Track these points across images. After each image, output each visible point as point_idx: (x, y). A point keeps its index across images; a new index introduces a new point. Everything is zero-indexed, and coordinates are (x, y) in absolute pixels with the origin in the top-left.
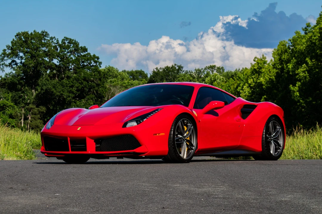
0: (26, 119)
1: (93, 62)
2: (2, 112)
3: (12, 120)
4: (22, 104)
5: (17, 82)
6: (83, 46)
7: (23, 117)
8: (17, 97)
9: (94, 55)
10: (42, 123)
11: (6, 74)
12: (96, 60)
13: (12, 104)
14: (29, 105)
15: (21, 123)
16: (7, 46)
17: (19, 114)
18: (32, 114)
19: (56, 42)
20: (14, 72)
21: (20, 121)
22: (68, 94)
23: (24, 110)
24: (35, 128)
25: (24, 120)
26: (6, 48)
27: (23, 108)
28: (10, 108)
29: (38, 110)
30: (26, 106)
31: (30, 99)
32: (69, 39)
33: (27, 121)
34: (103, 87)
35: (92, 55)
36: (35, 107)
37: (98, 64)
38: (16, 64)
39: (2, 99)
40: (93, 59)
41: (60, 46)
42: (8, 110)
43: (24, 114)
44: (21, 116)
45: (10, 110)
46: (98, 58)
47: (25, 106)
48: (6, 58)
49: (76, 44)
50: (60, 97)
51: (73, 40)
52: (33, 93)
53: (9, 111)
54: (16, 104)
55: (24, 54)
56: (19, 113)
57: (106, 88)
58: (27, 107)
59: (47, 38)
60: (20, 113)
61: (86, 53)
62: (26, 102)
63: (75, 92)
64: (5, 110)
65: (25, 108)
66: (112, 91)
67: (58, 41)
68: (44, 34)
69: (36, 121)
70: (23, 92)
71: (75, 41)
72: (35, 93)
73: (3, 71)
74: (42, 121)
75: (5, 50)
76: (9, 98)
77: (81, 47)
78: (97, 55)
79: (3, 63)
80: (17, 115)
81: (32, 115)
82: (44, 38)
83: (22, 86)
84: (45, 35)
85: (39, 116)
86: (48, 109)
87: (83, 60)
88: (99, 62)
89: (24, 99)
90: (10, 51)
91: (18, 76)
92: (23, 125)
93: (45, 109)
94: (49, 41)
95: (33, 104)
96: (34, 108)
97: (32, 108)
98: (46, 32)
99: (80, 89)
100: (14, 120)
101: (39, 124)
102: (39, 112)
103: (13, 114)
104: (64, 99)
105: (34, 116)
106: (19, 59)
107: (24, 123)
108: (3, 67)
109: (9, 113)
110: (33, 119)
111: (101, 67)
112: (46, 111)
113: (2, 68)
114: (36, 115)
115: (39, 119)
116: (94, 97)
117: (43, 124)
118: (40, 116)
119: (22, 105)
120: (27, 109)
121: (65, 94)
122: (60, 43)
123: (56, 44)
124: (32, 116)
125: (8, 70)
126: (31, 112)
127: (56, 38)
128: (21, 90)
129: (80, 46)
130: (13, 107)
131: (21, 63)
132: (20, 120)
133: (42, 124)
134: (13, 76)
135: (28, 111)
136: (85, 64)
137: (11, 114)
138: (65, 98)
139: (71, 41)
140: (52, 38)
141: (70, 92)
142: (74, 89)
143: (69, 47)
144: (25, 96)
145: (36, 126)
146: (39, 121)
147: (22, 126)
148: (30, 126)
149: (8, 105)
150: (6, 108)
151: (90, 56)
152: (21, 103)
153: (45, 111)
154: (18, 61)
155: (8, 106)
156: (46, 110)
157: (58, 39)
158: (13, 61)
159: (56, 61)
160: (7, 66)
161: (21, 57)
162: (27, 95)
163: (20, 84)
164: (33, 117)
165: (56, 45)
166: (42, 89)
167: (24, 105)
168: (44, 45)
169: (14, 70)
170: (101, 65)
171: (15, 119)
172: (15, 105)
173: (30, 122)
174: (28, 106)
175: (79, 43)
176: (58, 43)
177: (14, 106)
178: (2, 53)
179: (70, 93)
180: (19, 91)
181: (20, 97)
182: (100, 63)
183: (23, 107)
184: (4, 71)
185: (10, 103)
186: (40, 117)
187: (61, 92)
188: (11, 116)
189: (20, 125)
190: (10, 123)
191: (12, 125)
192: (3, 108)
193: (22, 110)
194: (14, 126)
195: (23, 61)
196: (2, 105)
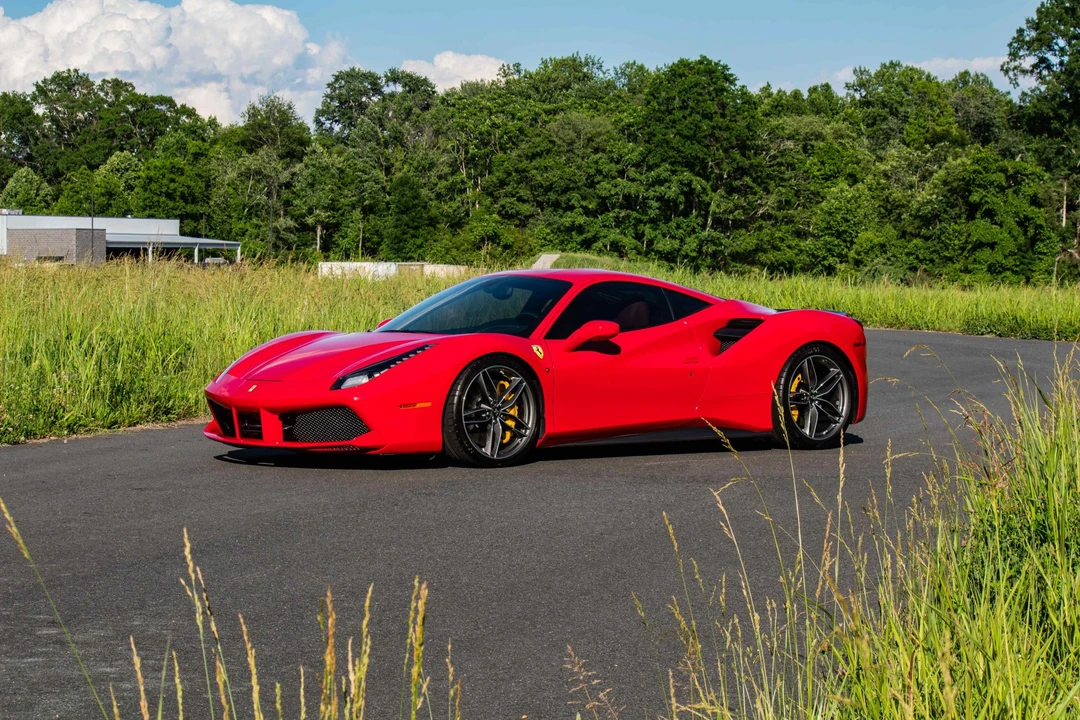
0: (1072, 207)
2: (1012, 190)
3: (1037, 210)
4: (1062, 170)
5: (1051, 114)
7: (1065, 203)
8: (1051, 153)
11: (1024, 94)
13: (1038, 170)
15: (1059, 218)
16: (1028, 21)
17: (1054, 194)
20: (1043, 88)
21: (1058, 213)
23: (1070, 185)
25: (1067, 212)
26: (1024, 27)
27: (1065, 179)
28: (1032, 181)
38: (1049, 67)
42: (1028, 184)
43: (1068, 195)
44: (1060, 201)
45: (1032, 185)
47: (1070, 175)
48: (1021, 53)
53: (1030, 188)
54: (1049, 169)
55: (1069, 42)
56: (1055, 191)
58: (1075, 177)
60: (1058, 193)
62: (1072, 163)
64: (1021, 184)
65: (1071, 180)
70: (1067, 139)
73: (1015, 84)
75: (1021, 31)
79: (1017, 63)
80: (1050, 198)
83: (1063, 125)
89: (1069, 157)
90: (1033, 34)
91: (1053, 98)
92: (1064, 224)
100: (1042, 210)
103: (1040, 196)
106: (1055, 55)
107: (1067, 218)
108: (1015, 75)
113: (1012, 77)
119: (1063, 173)
125: (1029, 83)
128: (1059, 133)
130: (1040, 177)
131: (1061, 63)
132: (1058, 210)
134: (1042, 98)
137: (1035, 195)
144: (1070, 149)
147: (1061, 227)
149: (1027, 173)
150: (1024, 180)
152: (1062, 167)
154: (1054, 60)
158: (1043, 60)
160: (1024, 72)
161: (1062, 50)
163: (1059, 117)
167: (1067, 172)
169: (1042, 83)
171: (1043, 207)
172: (1046, 171)
177: (1042, 176)
178: (1014, 38)
180: (1057, 137)
181: (1059, 152)
183: (1066, 177)
184: (1018, 85)
185: (1031, 166)
188: (1035, 201)
189: (1057, 224)
190: (1032, 218)
191: (1038, 222)
192: (1015, 179)
193: (1062, 185)
194: (1041, 226)
195: (1066, 59)
196: (1011, 172)
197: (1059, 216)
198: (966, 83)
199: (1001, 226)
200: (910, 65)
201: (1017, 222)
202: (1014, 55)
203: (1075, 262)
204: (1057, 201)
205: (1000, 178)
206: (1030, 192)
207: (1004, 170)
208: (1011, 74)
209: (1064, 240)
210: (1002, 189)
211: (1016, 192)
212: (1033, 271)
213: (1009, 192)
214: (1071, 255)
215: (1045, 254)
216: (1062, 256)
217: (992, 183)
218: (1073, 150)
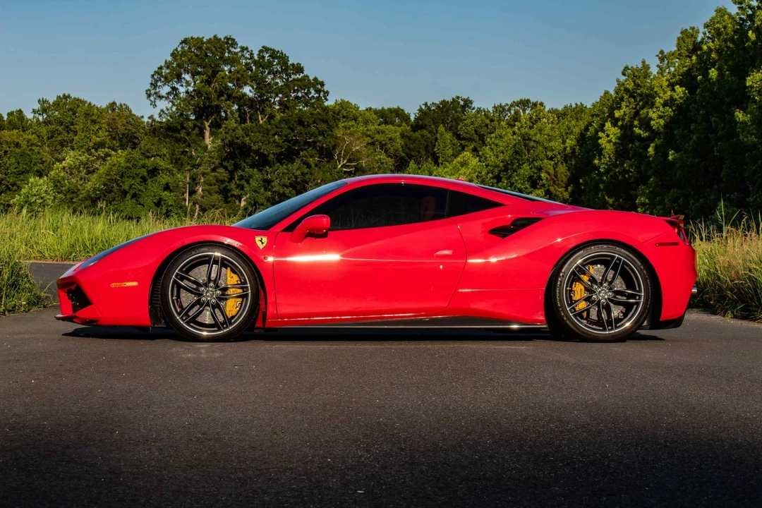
0: (192, 193)
1: (313, 92)
2: (151, 180)
3: (168, 194)
4: (186, 167)
5: (179, 127)
6: (295, 63)
7: (188, 189)
8: (178, 155)
9: (315, 79)
10: (222, 200)
11: (161, 112)
12: (319, 86)
13: (170, 166)
14: (200, 168)
16: (165, 62)
17: (180, 183)
18: (205, 183)
19: (249, 57)
20: (174, 109)
21: (183, 197)
23: (190, 177)
24: (209, 209)
25: (189, 195)
28: (165, 174)
29: (215, 176)
31: (201, 158)
32: (271, 49)
33: (195, 197)
34: (330, 135)
35: (311, 78)
36: (209, 170)
37: (322, 94)
38: (178, 94)
39: (153, 158)
40: (314, 86)
41: (255, 63)
42: (162, 176)
43: (189, 183)
44: (186, 188)
45: (165, 176)
46: (322, 84)
47: (191, 170)
48: (160, 84)
49: (283, 59)
51: (278, 51)
52: (207, 146)
53: (164, 179)
55: (193, 76)
56: (181, 181)
57: (336, 138)
58: (195, 170)
59: (233, 50)
60: (183, 182)
61: (302, 75)
62: (193, 162)
64: (156, 176)
65: (192, 173)
66: (347, 143)
67: (252, 54)
68: (231, 42)
69: (212, 197)
70: (189, 145)
71: (282, 53)
73: (155, 106)
74: (222, 196)
75: (161, 68)
77: (293, 65)
78: (320, 79)
79: (156, 91)
80: (178, 186)
81: (205, 185)
82: (228, 49)
83: (188, 134)
84: (232, 44)
85: (216, 187)
87: (296, 88)
88: (323, 91)
89: (191, 157)
90: (168, 70)
91: (181, 115)
92: (187, 204)
93: (228, 174)
94: (236, 54)
95: (206, 166)
96: (208, 173)
97: (204, 173)
98: (234, 40)
99: (290, 139)
100: (172, 194)
101: (217, 202)
102: (217, 181)
103: (170, 184)
105: (207, 187)
106: (182, 86)
107: (189, 200)
108: (154, 99)
110: (206, 193)
111: (327, 100)
112: (228, 179)
113: (153, 101)
114: (211, 185)
115: (216, 193)
117: (224, 201)
118: (219, 188)
119: (187, 169)
120: (196, 174)
122: (256, 58)
123: (250, 59)
124: (204, 187)
125: (163, 105)
126: (202, 181)
127: (249, 49)
128: (184, 141)
129: (290, 63)
130: (171, 172)
131: (187, 92)
132: (183, 194)
133: (222, 202)
134: (174, 115)
135: (196, 177)
136: (300, 95)
137: (167, 184)
139: (274, 54)
140: (243, 49)
142: (279, 139)
143: (270, 64)
144: (191, 152)
145: (210, 205)
146: (216, 196)
147: (186, 206)
148: (200, 205)
149: (162, 168)
150: (159, 174)
151: (309, 80)
153: (226, 179)
154: (182, 90)
155: (161, 171)
156: (229, 177)
157: (252, 51)
158: (174, 89)
159: (248, 90)
160: (161, 97)
161: (187, 82)
162: (196, 150)
164: (205, 189)
165: (248, 61)
167: (189, 168)
168: (226, 61)
169: (173, 106)
170: (328, 97)
171: (173, 192)
172: (175, 167)
173: (200, 197)
174: (198, 170)
175: (288, 57)
176: (252, 58)
177: (173, 171)
180: (182, 144)
181: (184, 153)
182: (327, 93)
183: (189, 171)
184: (157, 106)
185: (166, 165)
186: (218, 190)
188: (167, 188)
189: (182, 204)
190: (165, 200)
191: (169, 203)
192: (154, 172)
193: (185, 177)
194: (171, 206)
195: (191, 89)
196: (150, 168)
197: (184, 199)
198: (113, 110)
199: (144, 206)
200: (77, 97)
201: (154, 202)
202: (154, 85)
204: (182, 188)
205: (144, 172)
206: (164, 182)
207: (146, 167)
208: (152, 98)
210: (144, 180)
211: (153, 182)
213: (149, 181)
217: (137, 175)
218: (193, 153)
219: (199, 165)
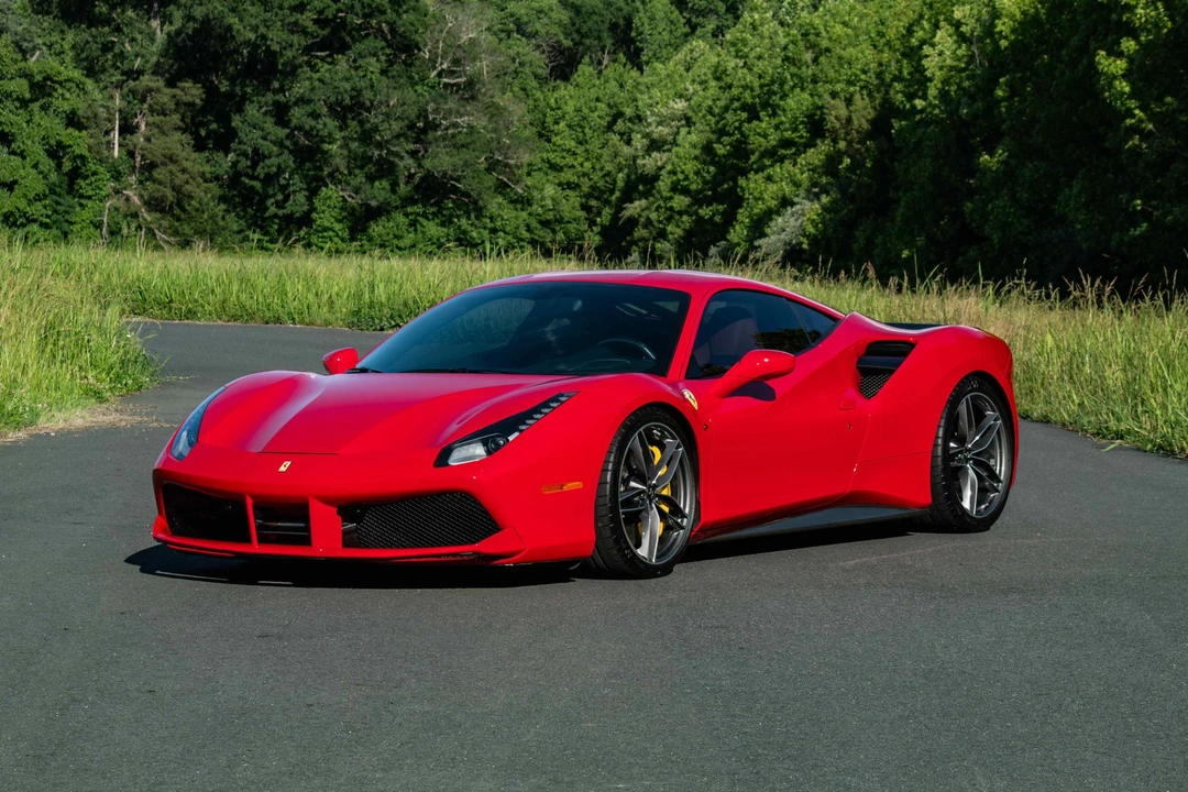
0: (127, 129)
2: (38, 104)
3: (77, 132)
4: (112, 75)
7: (117, 122)
8: (95, 50)
10: (188, 144)
13: (77, 74)
14: (141, 78)
15: (109, 144)
17: (101, 109)
18: (152, 110)
21: (107, 138)
22: (285, 36)
23: (123, 97)
24: (162, 164)
25: (120, 135)
27: (116, 87)
28: (68, 90)
29: (174, 96)
30: (130, 81)
31: (143, 56)
33: (134, 138)
34: (414, 9)
36: (161, 83)
39: (38, 53)
42: (63, 95)
43: (121, 111)
44: (111, 121)
45: (68, 95)
47: (124, 82)
50: (254, 46)
52: (154, 34)
53: (66, 101)
54: (91, 72)
56: (102, 106)
57: (426, 15)
58: (132, 83)
60: (107, 108)
62: (126, 66)
63: (312, 28)
64: (50, 95)
65: (125, 90)
66: (450, 25)
69: (167, 139)
70: (118, 29)
72: (162, 30)
74: (189, 137)
76: (66, 47)
80: (96, 116)
81: (152, 116)
83: (113, 8)
85: (176, 118)
86: (211, 91)
89: (122, 56)
92: (116, 154)
93: (201, 91)
95: (154, 73)
96: (158, 90)
97: (150, 90)
99: (331, 16)
100: (84, 132)
101: (177, 150)
102: (177, 104)
103: (80, 113)
104: (271, 54)
105: (157, 119)
107: (120, 145)
109: (66, 108)
110: (156, 130)
112: (202, 100)
114: (165, 115)
115: (178, 129)
116: (382, 48)
117: (194, 147)
118: (182, 120)
119: (114, 79)
120: (133, 92)
121: (276, 37)
124: (151, 119)
126: (145, 106)
128: (107, 21)
130: (80, 86)
132: (107, 133)
133: (189, 149)
135: (134, 99)
137: (73, 112)
138: (275, 52)
141: (295, 28)
142: (306, 19)
144: (123, 44)
145: (164, 156)
146: (177, 136)
147: (113, 157)
148: (142, 156)
149: (61, 78)
150: (56, 90)
152: (112, 71)
153: (198, 101)
155: (60, 83)
156: (204, 96)
162: (133, 40)
164: (154, 123)
166: (190, 18)
167: (119, 77)
171: (86, 128)
172: (87, 76)
173: (142, 139)
174: (137, 82)
177: (83, 84)
179: (292, 32)
180: (103, 26)
181: (107, 47)
183: (119, 85)
185: (68, 70)
186: (181, 124)
187: (262, 30)
188: (73, 121)
189: (106, 153)
190: (70, 146)
191: (78, 152)
192: (42, 88)
193: (112, 97)
194: (82, 157)
196: (39, 78)
197: (108, 143)
199: (24, 158)
201: (46, 150)
203: (133, 210)
204: (105, 119)
205: (20, 87)
206: (66, 107)
207: (27, 75)
209: (117, 176)
210: (24, 103)
211: (44, 108)
212: (71, 223)
213: (35, 106)
214: (128, 199)
215: (90, 198)
216: (115, 200)
217: (9, 95)
218: (127, 45)
219: (140, 72)
